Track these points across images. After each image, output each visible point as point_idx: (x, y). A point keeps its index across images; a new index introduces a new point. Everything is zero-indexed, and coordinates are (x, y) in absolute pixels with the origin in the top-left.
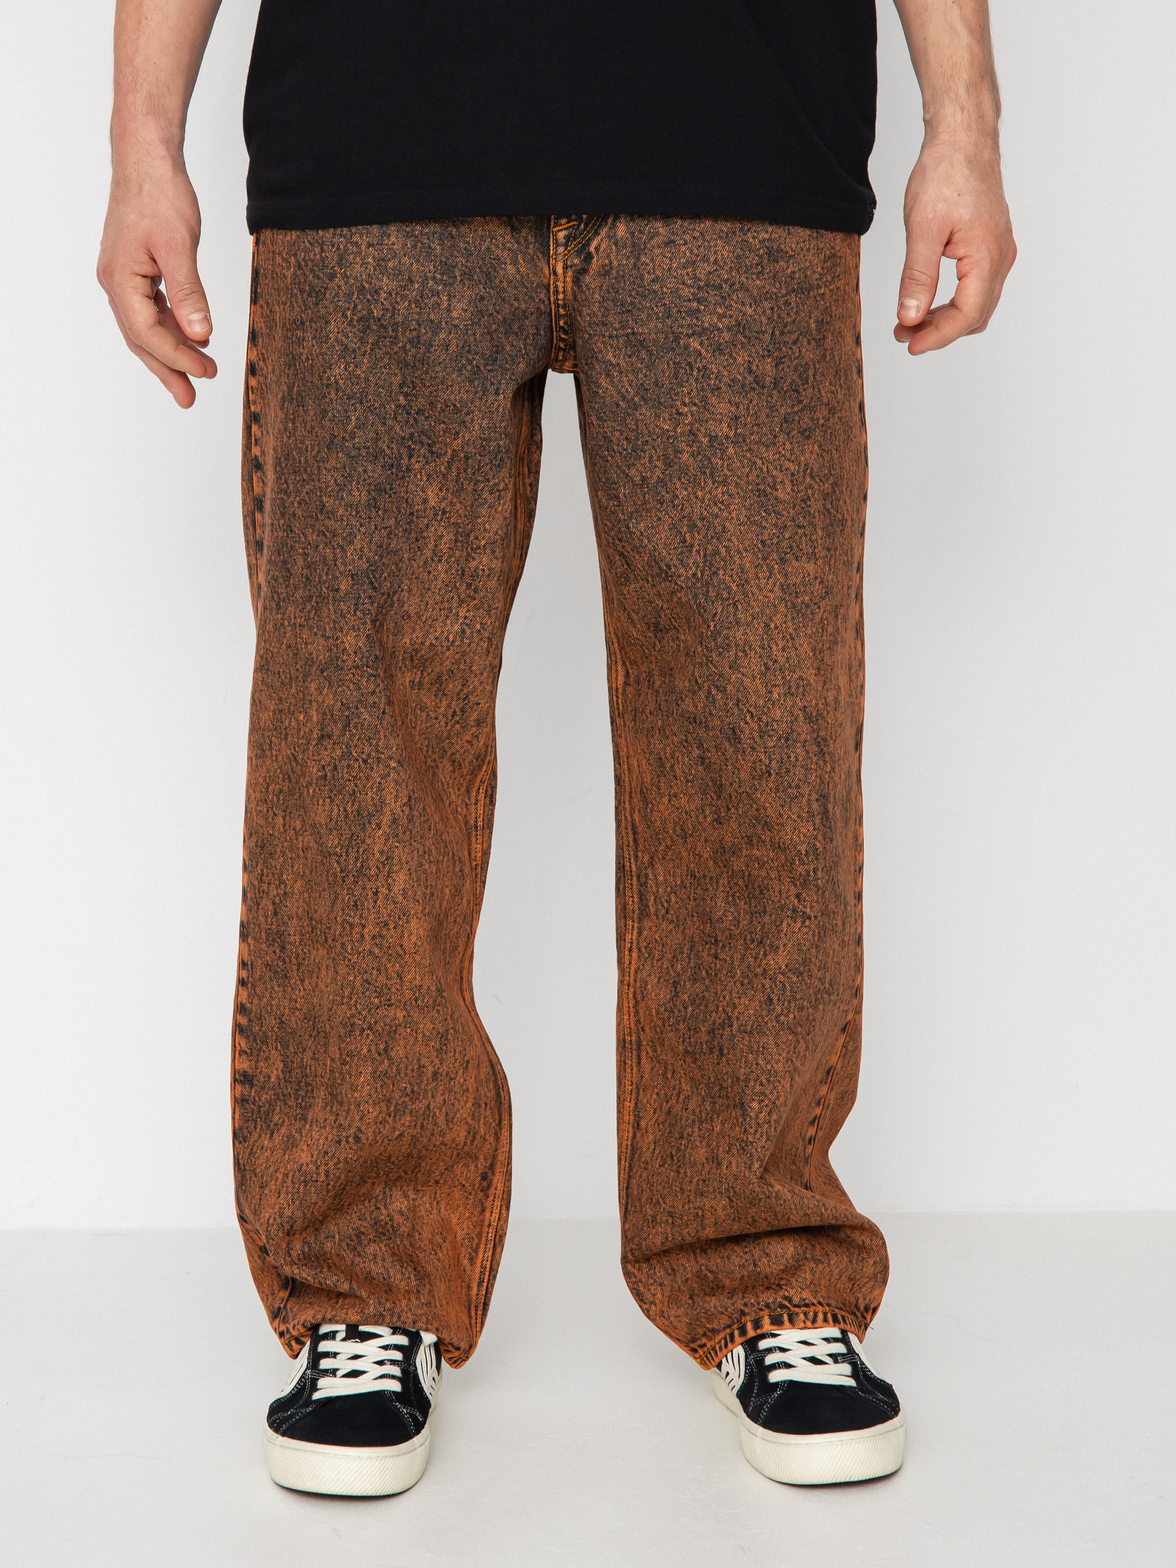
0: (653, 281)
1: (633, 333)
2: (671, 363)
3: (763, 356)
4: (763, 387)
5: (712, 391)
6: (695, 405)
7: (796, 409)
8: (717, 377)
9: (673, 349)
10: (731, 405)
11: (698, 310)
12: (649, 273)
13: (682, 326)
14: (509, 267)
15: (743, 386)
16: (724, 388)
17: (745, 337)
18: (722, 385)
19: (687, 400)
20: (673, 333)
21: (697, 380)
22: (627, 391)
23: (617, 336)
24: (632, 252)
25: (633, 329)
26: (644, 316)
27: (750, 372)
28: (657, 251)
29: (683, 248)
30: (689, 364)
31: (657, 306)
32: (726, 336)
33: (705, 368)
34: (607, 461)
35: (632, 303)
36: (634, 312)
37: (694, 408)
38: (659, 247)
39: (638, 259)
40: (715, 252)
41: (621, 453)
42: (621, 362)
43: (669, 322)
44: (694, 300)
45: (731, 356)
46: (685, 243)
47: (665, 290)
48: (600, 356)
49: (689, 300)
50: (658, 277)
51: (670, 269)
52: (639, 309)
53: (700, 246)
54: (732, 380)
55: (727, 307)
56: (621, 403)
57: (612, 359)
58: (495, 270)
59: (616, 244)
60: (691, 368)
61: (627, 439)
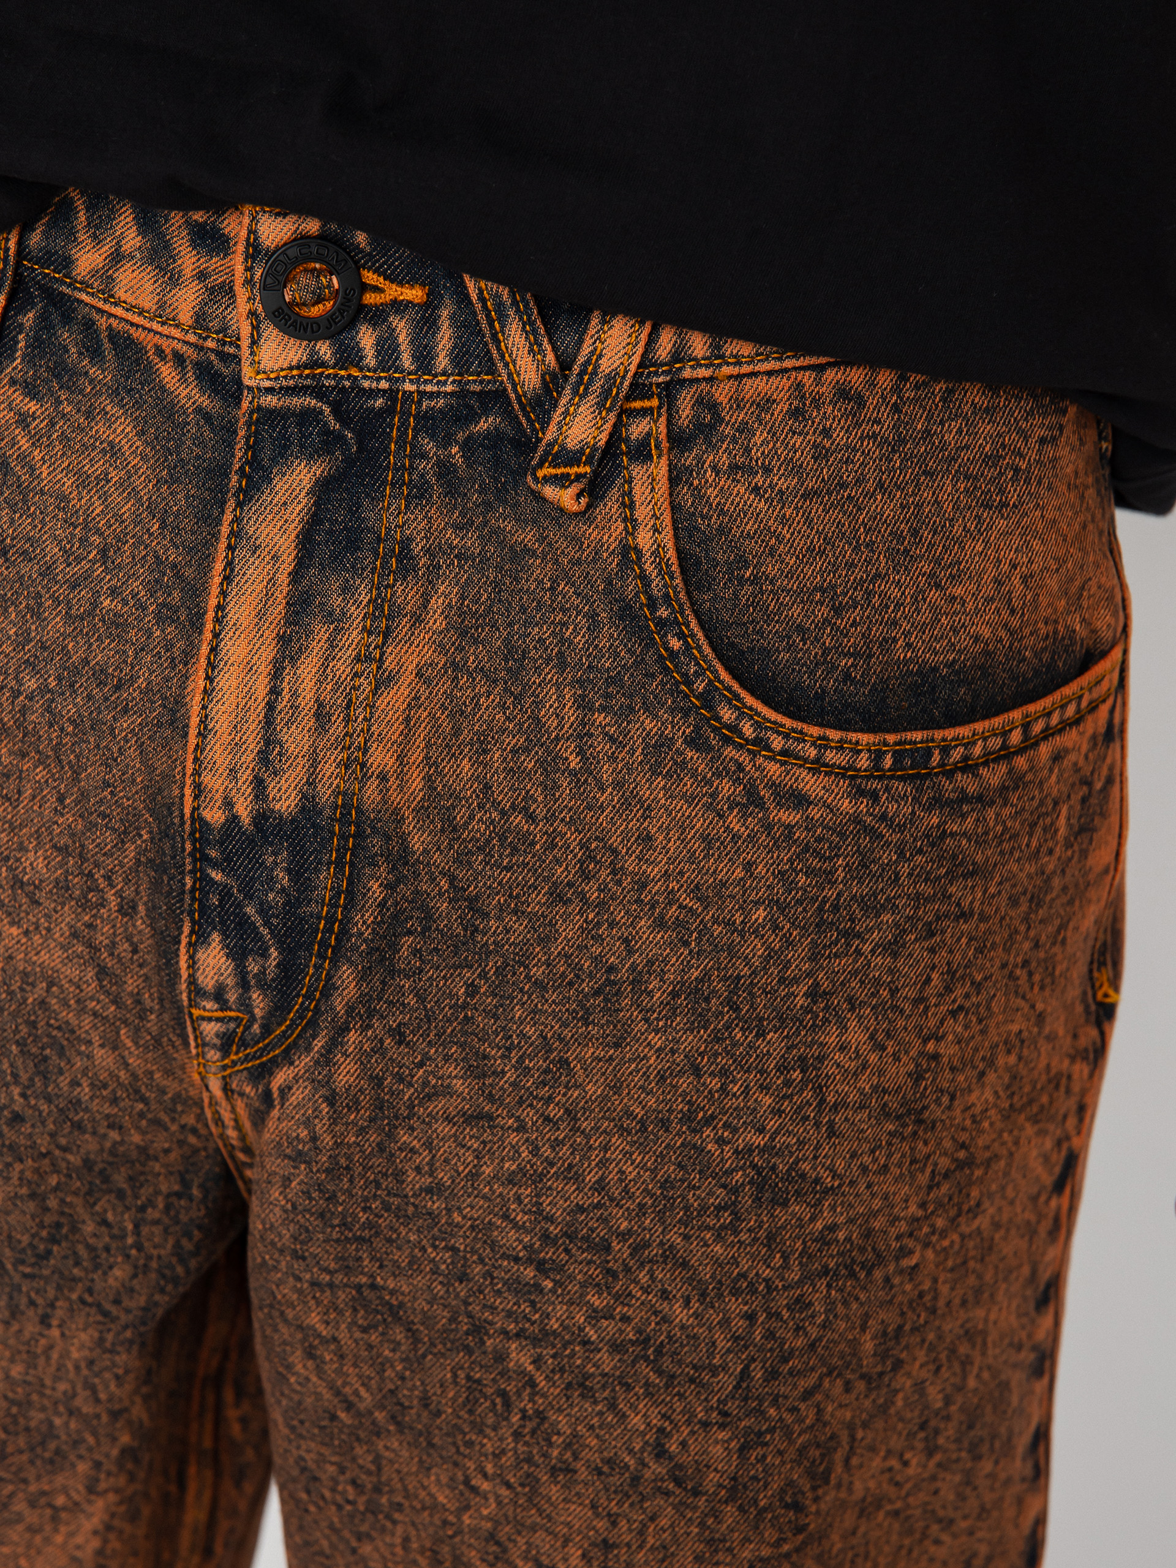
0: (429, 1190)
1: (373, 1286)
2: (461, 1374)
3: (705, 1425)
4: (696, 1493)
5: (554, 1471)
6: (508, 1486)
8: (568, 1446)
9: (469, 1351)
10: (597, 1515)
11: (538, 1288)
12: (418, 1169)
13: (493, 1309)
14: (99, 1053)
15: (636, 1480)
16: (583, 1474)
17: (660, 1372)
18: (578, 1465)
19: (490, 1468)
20: (470, 1316)
21: (517, 1435)
22: (356, 1393)
23: (331, 1285)
24: (372, 1120)
25: (372, 1276)
26: (402, 1257)
27: (660, 1453)
28: (443, 1129)
29: (514, 1138)
30: (503, 1394)
31: (435, 1247)
32: (607, 1361)
33: (541, 1416)
34: (307, 1511)
35: (369, 1225)
36: (378, 1243)
37: (504, 1492)
38: (449, 1119)
39: (391, 1136)
40: (603, 1163)
41: (340, 1507)
42: (343, 1335)
43: (462, 1290)
44: (530, 1261)
45: (612, 1406)
46: (521, 1128)
47: (457, 1218)
48: (290, 1314)
49: (517, 1259)
50: (440, 1185)
51: (474, 1176)
52: (390, 1241)
54: (608, 1461)
55: (617, 1297)
56: (342, 1415)
57: (320, 1327)
58: (61, 1053)
59: (331, 1100)
60: (507, 1404)
61: (354, 1482)
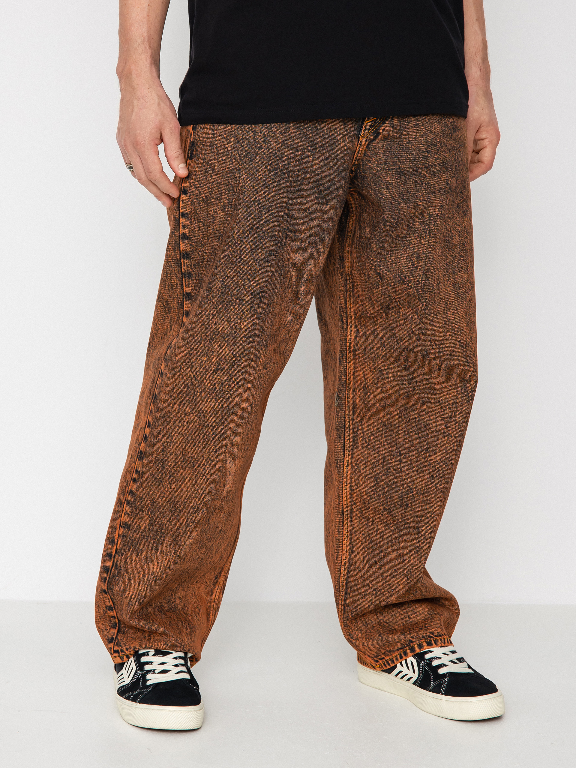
0: (408, 143)
1: (399, 168)
2: (414, 181)
3: (453, 177)
4: (452, 191)
5: (432, 193)
6: (425, 200)
7: (461, 201)
8: (433, 187)
9: (415, 175)
10: (440, 200)
11: (427, 156)
12: (406, 139)
13: (420, 164)
15: (445, 191)
16: (437, 192)
17: (445, 168)
18: (436, 191)
19: (421, 199)
20: (416, 167)
21: (425, 189)
23: (392, 169)
24: (399, 130)
25: (399, 166)
26: (404, 159)
27: (448, 184)
28: (411, 129)
29: (422, 127)
30: (421, 181)
31: (409, 155)
32: (438, 167)
33: (428, 183)
34: (382, 230)
35: (398, 153)
36: (400, 157)
37: (424, 202)
38: (412, 127)
39: (402, 133)
40: (435, 129)
41: (390, 226)
42: (393, 182)
43: (415, 162)
44: (426, 151)
45: (439, 177)
46: (423, 125)
47: (413, 147)
48: (384, 180)
49: (424, 152)
50: (410, 140)
51: (415, 137)
52: (402, 156)
53: (428, 126)
54: (440, 188)
55: (439, 155)
57: (390, 181)
60: (422, 183)
